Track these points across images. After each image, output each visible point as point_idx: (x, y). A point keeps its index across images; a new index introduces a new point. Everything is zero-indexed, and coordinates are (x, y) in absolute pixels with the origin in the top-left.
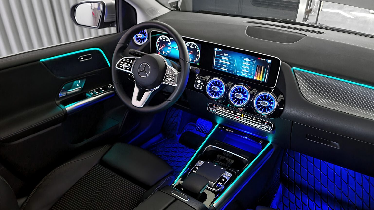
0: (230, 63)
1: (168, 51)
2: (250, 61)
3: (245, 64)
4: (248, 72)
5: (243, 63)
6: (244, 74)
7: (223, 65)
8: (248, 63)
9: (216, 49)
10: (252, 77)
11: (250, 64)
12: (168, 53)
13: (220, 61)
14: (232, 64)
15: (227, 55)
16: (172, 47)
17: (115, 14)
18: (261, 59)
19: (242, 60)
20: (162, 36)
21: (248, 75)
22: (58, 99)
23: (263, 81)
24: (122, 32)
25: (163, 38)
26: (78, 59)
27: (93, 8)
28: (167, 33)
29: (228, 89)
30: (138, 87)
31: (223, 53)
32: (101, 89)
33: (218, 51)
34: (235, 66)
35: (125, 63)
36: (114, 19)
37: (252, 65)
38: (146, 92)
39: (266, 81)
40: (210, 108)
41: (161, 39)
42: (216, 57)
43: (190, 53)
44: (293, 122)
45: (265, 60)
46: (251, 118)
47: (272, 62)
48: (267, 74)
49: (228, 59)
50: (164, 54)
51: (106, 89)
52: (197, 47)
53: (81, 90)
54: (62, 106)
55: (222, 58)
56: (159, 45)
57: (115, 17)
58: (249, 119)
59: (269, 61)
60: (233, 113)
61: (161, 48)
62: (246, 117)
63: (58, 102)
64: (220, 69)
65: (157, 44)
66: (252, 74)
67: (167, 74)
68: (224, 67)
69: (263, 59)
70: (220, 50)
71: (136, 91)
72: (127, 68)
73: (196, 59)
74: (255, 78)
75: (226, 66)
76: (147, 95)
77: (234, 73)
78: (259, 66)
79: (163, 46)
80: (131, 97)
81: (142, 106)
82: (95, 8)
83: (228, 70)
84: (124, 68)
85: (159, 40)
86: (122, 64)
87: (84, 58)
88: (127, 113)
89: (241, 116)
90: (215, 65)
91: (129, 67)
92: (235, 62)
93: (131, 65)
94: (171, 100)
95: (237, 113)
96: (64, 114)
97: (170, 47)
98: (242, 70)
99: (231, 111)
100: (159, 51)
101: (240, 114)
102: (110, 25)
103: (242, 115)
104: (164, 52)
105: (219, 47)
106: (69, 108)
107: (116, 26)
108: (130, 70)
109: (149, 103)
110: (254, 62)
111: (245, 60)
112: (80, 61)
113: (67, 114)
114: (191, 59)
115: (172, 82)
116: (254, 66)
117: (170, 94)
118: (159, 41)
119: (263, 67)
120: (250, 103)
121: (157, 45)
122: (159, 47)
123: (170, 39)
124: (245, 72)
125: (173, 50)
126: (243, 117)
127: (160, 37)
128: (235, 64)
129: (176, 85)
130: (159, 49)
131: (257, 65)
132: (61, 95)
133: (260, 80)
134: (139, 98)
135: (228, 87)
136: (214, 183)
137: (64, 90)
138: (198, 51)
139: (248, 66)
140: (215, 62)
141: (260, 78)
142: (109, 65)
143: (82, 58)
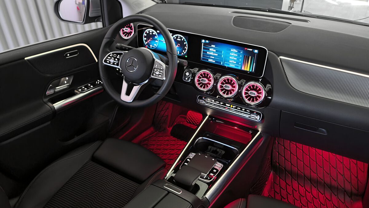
0: (217, 55)
1: (155, 45)
2: (237, 51)
3: (232, 54)
4: (235, 62)
5: (231, 54)
6: (231, 65)
7: (211, 57)
8: (235, 54)
9: (203, 41)
10: (239, 68)
11: (237, 55)
12: (155, 46)
13: (208, 53)
14: (220, 55)
15: (214, 46)
16: (159, 41)
17: (100, 9)
18: (248, 49)
19: (229, 52)
20: (149, 30)
21: (235, 66)
22: (46, 97)
23: (251, 71)
24: (108, 27)
25: (150, 31)
26: (65, 55)
27: (77, 3)
28: (152, 26)
29: (216, 81)
30: (126, 81)
31: (210, 44)
32: (89, 85)
33: (205, 43)
34: (222, 57)
35: (112, 58)
36: (100, 14)
37: (239, 55)
38: (135, 87)
39: (253, 71)
40: (199, 100)
41: (148, 32)
42: (203, 49)
43: (178, 46)
44: (281, 111)
45: (252, 50)
46: (240, 109)
47: (259, 52)
48: (254, 64)
49: (215, 51)
50: (151, 47)
51: (95, 85)
52: (184, 39)
53: (69, 86)
54: (50, 104)
55: (209, 50)
56: (145, 39)
57: (100, 11)
58: (238, 109)
59: (256, 51)
60: (222, 104)
61: (148, 41)
62: (235, 108)
63: (45, 100)
64: (208, 61)
65: (144, 37)
66: (240, 65)
67: (155, 68)
68: (211, 58)
69: (250, 50)
70: (207, 41)
71: (125, 85)
72: (114, 63)
73: (184, 51)
74: (243, 69)
75: (213, 57)
76: (136, 89)
77: (222, 64)
78: (246, 56)
79: (150, 40)
80: (119, 92)
81: (131, 101)
82: (79, 3)
83: (216, 62)
84: (111, 63)
85: (146, 33)
86: (110, 59)
87: (71, 54)
88: (117, 108)
89: (230, 107)
90: (203, 57)
91: (117, 62)
92: (223, 53)
93: (118, 59)
94: (160, 93)
95: (226, 104)
96: (52, 112)
97: (157, 40)
98: (230, 61)
99: (220, 102)
100: (147, 44)
101: (229, 105)
102: (96, 20)
103: (232, 106)
104: (151, 46)
105: (206, 38)
106: (57, 105)
107: (101, 20)
108: (118, 65)
109: (138, 97)
110: (241, 52)
111: (232, 50)
112: (67, 58)
113: (55, 112)
114: (178, 52)
115: (160, 76)
116: (241, 56)
117: (159, 87)
118: (146, 35)
119: (250, 57)
120: (239, 94)
121: (144, 39)
122: (146, 41)
123: (156, 32)
124: (233, 63)
125: (161, 43)
126: (233, 108)
127: (147, 31)
128: (223, 55)
129: (164, 79)
130: (147, 43)
131: (244, 56)
132: (49, 92)
133: (248, 70)
134: (128, 93)
135: (217, 78)
136: (206, 175)
137: (51, 88)
138: (185, 43)
139: (235, 57)
140: (203, 54)
141: (248, 68)
142: (97, 61)
143: (68, 55)
